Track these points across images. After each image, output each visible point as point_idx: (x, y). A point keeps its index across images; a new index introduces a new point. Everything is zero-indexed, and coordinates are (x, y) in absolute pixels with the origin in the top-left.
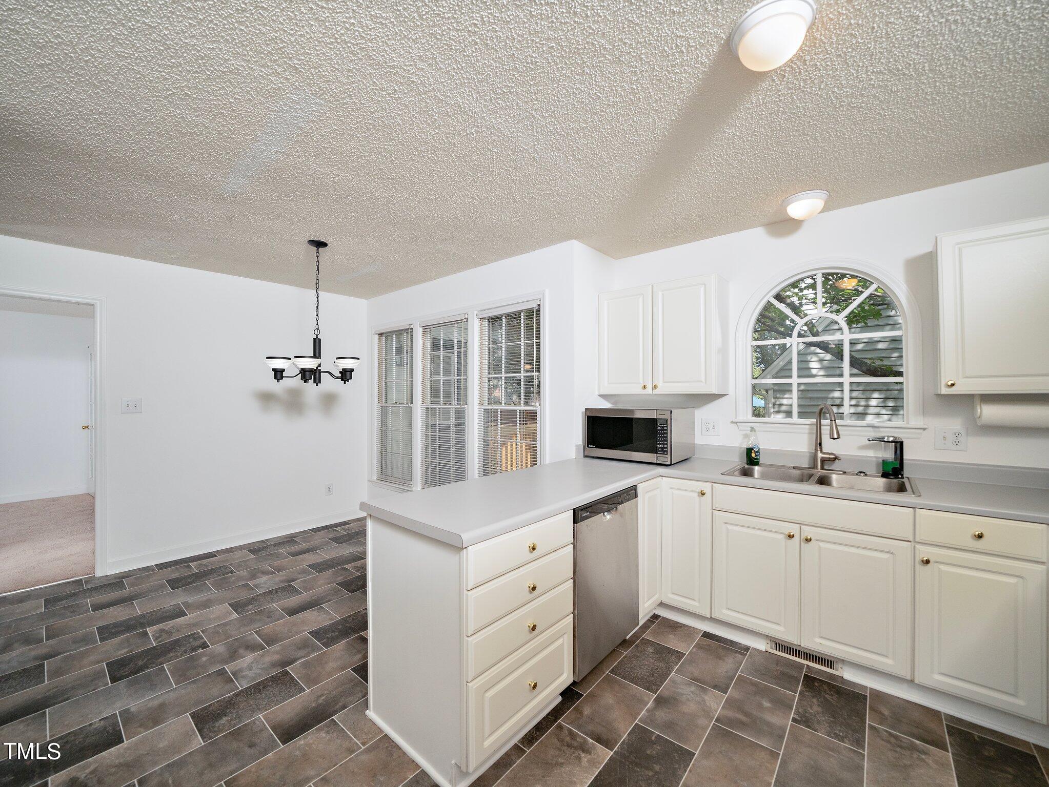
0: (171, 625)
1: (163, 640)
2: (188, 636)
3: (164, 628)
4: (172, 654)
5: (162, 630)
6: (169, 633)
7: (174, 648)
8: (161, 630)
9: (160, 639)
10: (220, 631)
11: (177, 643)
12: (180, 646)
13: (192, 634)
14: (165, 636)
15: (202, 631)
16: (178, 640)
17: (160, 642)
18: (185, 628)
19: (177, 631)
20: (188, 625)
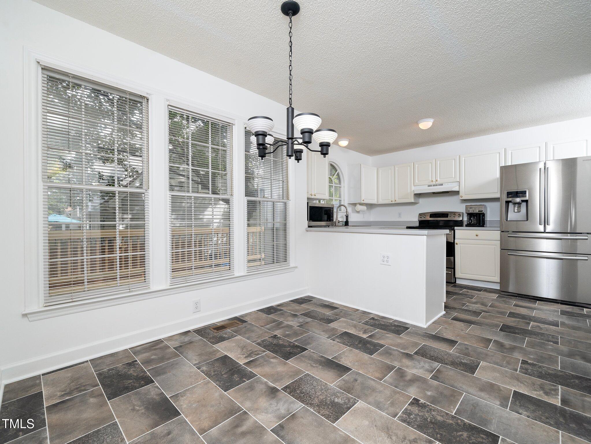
0: (535, 392)
1: (551, 385)
2: (529, 375)
3: (543, 395)
4: (550, 372)
5: (547, 393)
6: (542, 387)
7: (546, 374)
8: (547, 395)
9: (553, 388)
10: (505, 362)
11: (541, 376)
12: (541, 372)
13: (526, 374)
14: (547, 388)
15: (517, 371)
16: (539, 377)
17: (554, 385)
18: (526, 382)
19: (534, 384)
20: (521, 383)
